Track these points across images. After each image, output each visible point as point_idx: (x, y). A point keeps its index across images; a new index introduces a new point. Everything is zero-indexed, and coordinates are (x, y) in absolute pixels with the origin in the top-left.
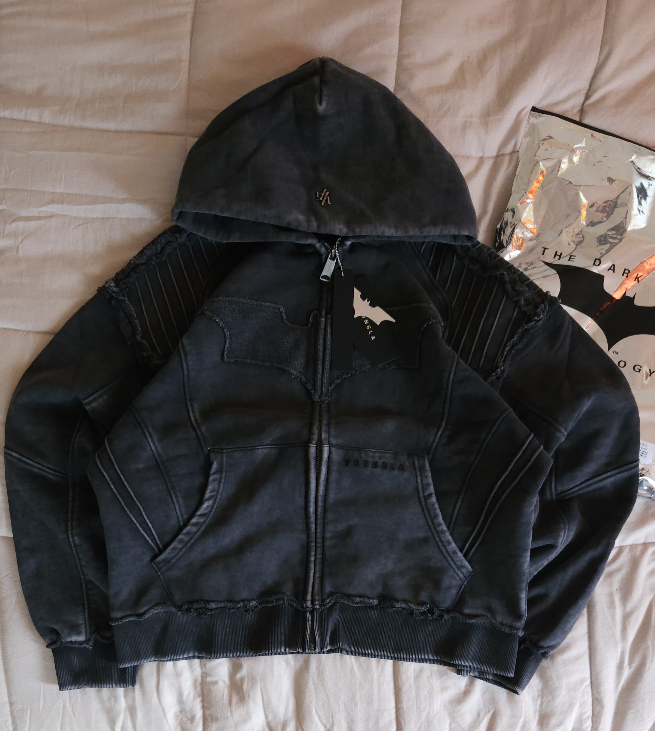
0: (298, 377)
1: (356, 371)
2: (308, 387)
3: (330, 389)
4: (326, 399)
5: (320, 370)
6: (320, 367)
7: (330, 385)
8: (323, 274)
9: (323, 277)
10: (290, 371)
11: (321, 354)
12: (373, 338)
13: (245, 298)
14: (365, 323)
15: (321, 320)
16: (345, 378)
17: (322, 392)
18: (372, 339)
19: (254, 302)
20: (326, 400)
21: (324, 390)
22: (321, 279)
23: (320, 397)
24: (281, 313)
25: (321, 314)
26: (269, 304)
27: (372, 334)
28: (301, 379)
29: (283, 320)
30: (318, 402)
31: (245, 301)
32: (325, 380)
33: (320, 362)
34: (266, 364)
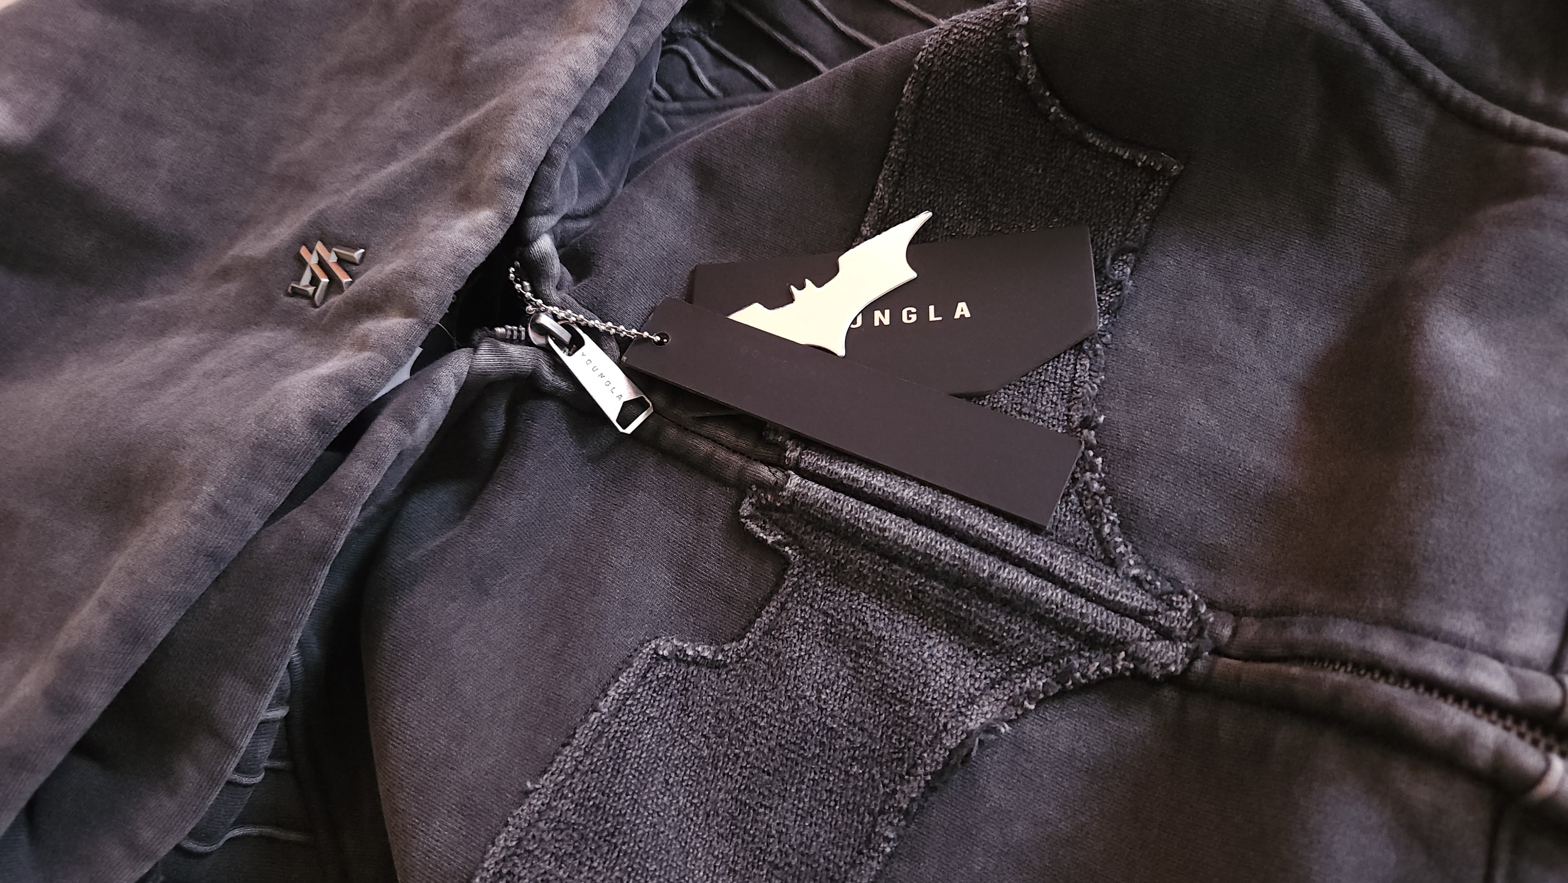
0: (1014, 702)
1: (1086, 423)
2: (1083, 676)
3: (1135, 572)
4: (1186, 607)
5: (1026, 581)
6: (1008, 574)
7: (1112, 562)
8: (612, 411)
9: (625, 417)
10: (970, 734)
11: (946, 547)
12: (962, 310)
13: (527, 793)
14: (886, 321)
15: (794, 494)
16: (1101, 482)
17: (1140, 616)
18: (967, 314)
19: (566, 760)
20: (1194, 612)
21: (1138, 600)
22: (629, 430)
23: (1165, 634)
24: (679, 657)
25: (763, 485)
26: (611, 693)
27: (946, 310)
28: (1029, 695)
29: (714, 665)
30: (1194, 655)
31: (536, 802)
32: (1083, 576)
33: (986, 565)
34: (887, 840)
